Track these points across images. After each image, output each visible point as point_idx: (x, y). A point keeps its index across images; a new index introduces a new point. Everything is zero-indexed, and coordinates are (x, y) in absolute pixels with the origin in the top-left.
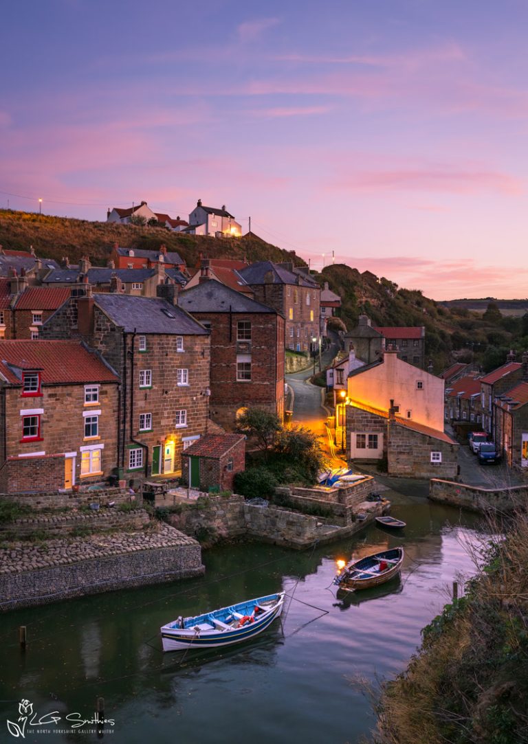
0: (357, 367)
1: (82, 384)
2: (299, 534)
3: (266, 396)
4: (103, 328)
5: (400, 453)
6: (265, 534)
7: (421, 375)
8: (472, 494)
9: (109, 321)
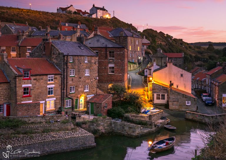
0: (157, 68)
1: (47, 75)
2: (133, 132)
3: (121, 79)
4: (55, 53)
5: (174, 101)
6: (120, 132)
7: (182, 72)
8: (202, 117)
9: (58, 51)
